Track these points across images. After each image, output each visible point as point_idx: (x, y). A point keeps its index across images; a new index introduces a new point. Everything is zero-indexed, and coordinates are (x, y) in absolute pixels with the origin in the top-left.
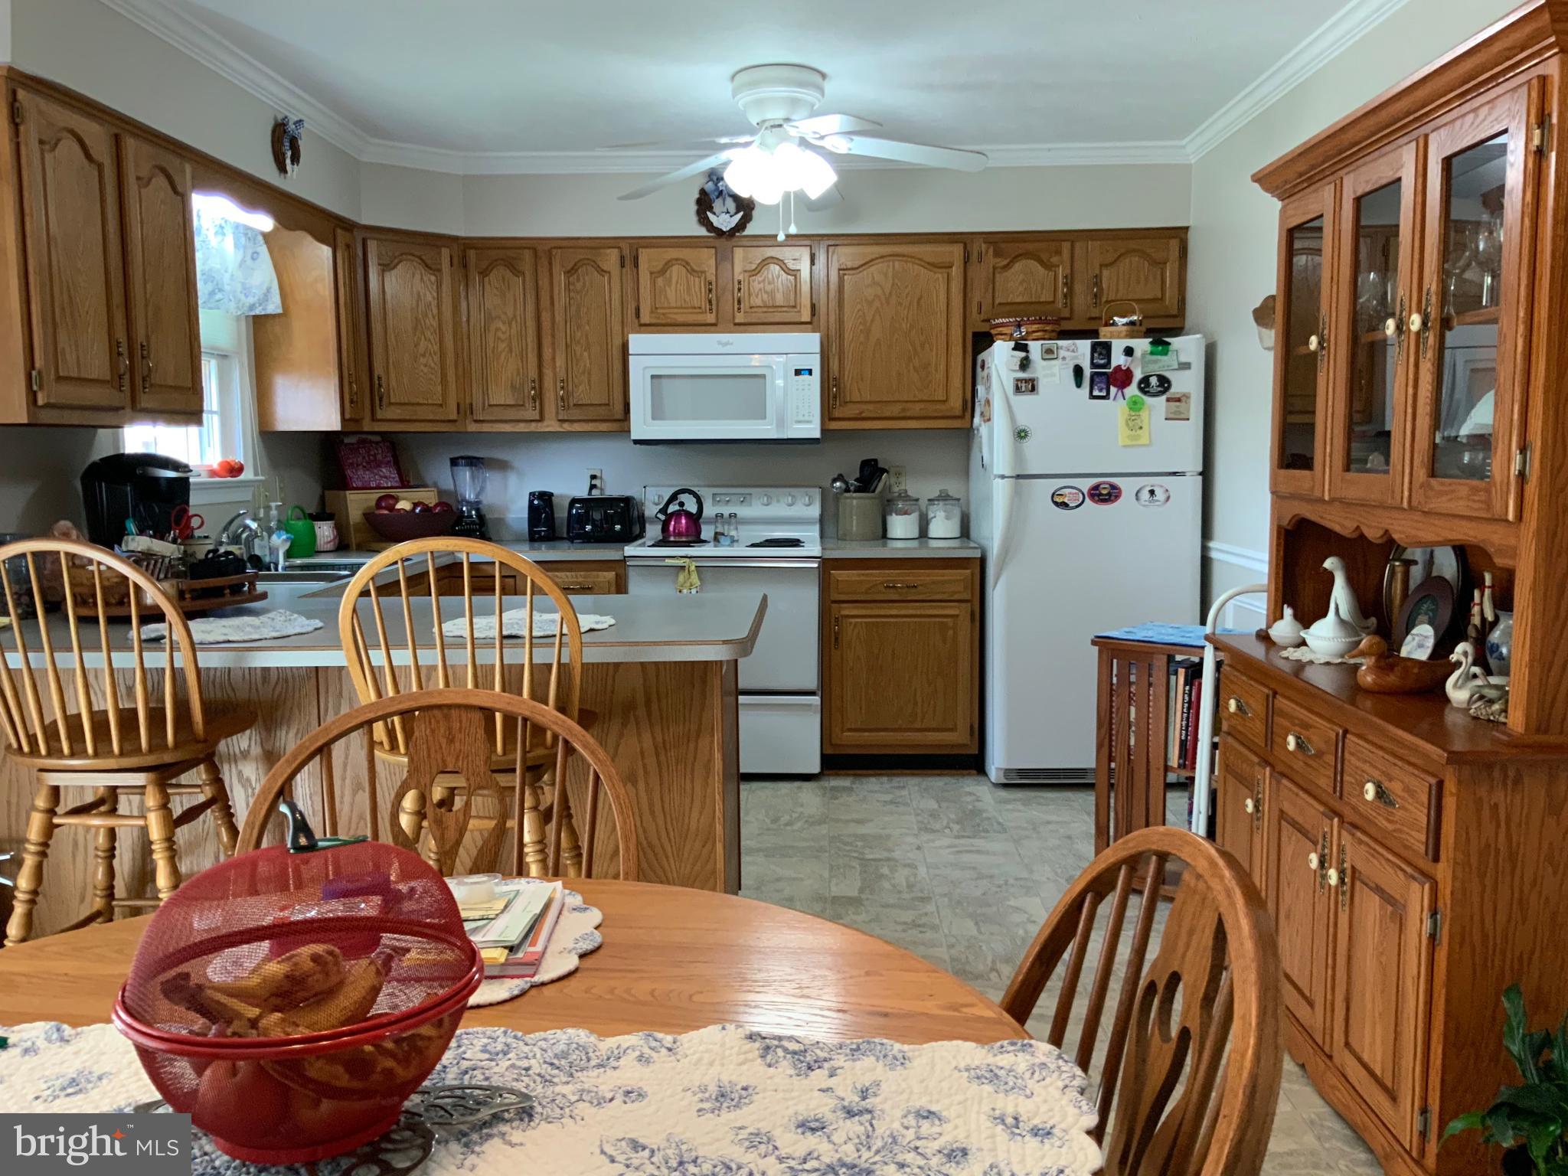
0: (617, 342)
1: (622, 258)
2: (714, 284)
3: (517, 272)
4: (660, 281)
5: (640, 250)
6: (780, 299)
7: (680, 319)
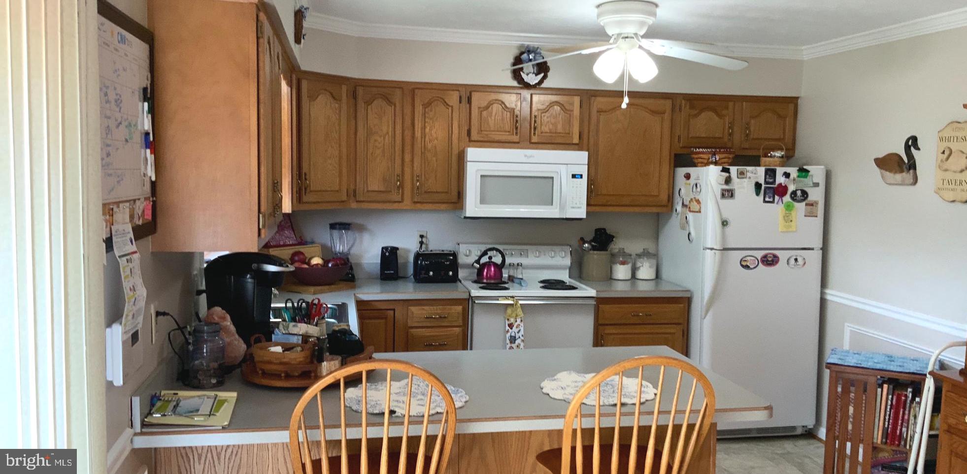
0: (455, 151)
1: (460, 97)
2: (519, 116)
3: (390, 102)
4: (485, 113)
5: (473, 93)
6: (560, 128)
7: (497, 138)
